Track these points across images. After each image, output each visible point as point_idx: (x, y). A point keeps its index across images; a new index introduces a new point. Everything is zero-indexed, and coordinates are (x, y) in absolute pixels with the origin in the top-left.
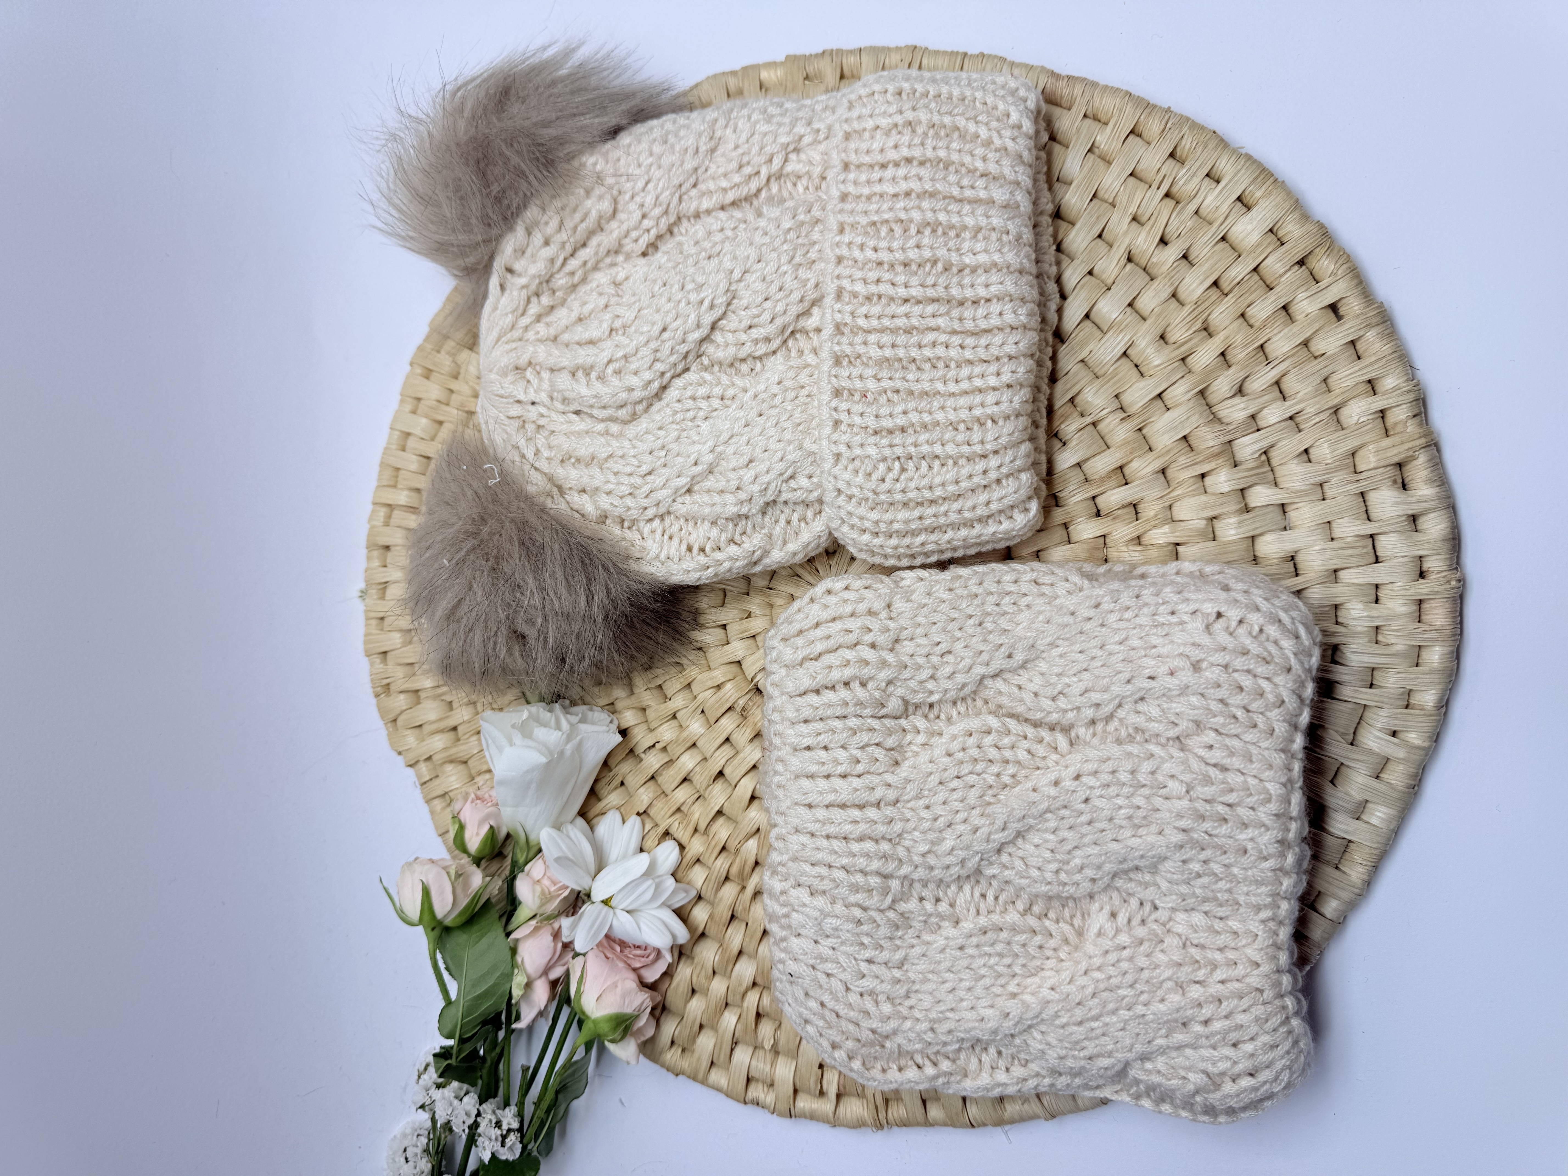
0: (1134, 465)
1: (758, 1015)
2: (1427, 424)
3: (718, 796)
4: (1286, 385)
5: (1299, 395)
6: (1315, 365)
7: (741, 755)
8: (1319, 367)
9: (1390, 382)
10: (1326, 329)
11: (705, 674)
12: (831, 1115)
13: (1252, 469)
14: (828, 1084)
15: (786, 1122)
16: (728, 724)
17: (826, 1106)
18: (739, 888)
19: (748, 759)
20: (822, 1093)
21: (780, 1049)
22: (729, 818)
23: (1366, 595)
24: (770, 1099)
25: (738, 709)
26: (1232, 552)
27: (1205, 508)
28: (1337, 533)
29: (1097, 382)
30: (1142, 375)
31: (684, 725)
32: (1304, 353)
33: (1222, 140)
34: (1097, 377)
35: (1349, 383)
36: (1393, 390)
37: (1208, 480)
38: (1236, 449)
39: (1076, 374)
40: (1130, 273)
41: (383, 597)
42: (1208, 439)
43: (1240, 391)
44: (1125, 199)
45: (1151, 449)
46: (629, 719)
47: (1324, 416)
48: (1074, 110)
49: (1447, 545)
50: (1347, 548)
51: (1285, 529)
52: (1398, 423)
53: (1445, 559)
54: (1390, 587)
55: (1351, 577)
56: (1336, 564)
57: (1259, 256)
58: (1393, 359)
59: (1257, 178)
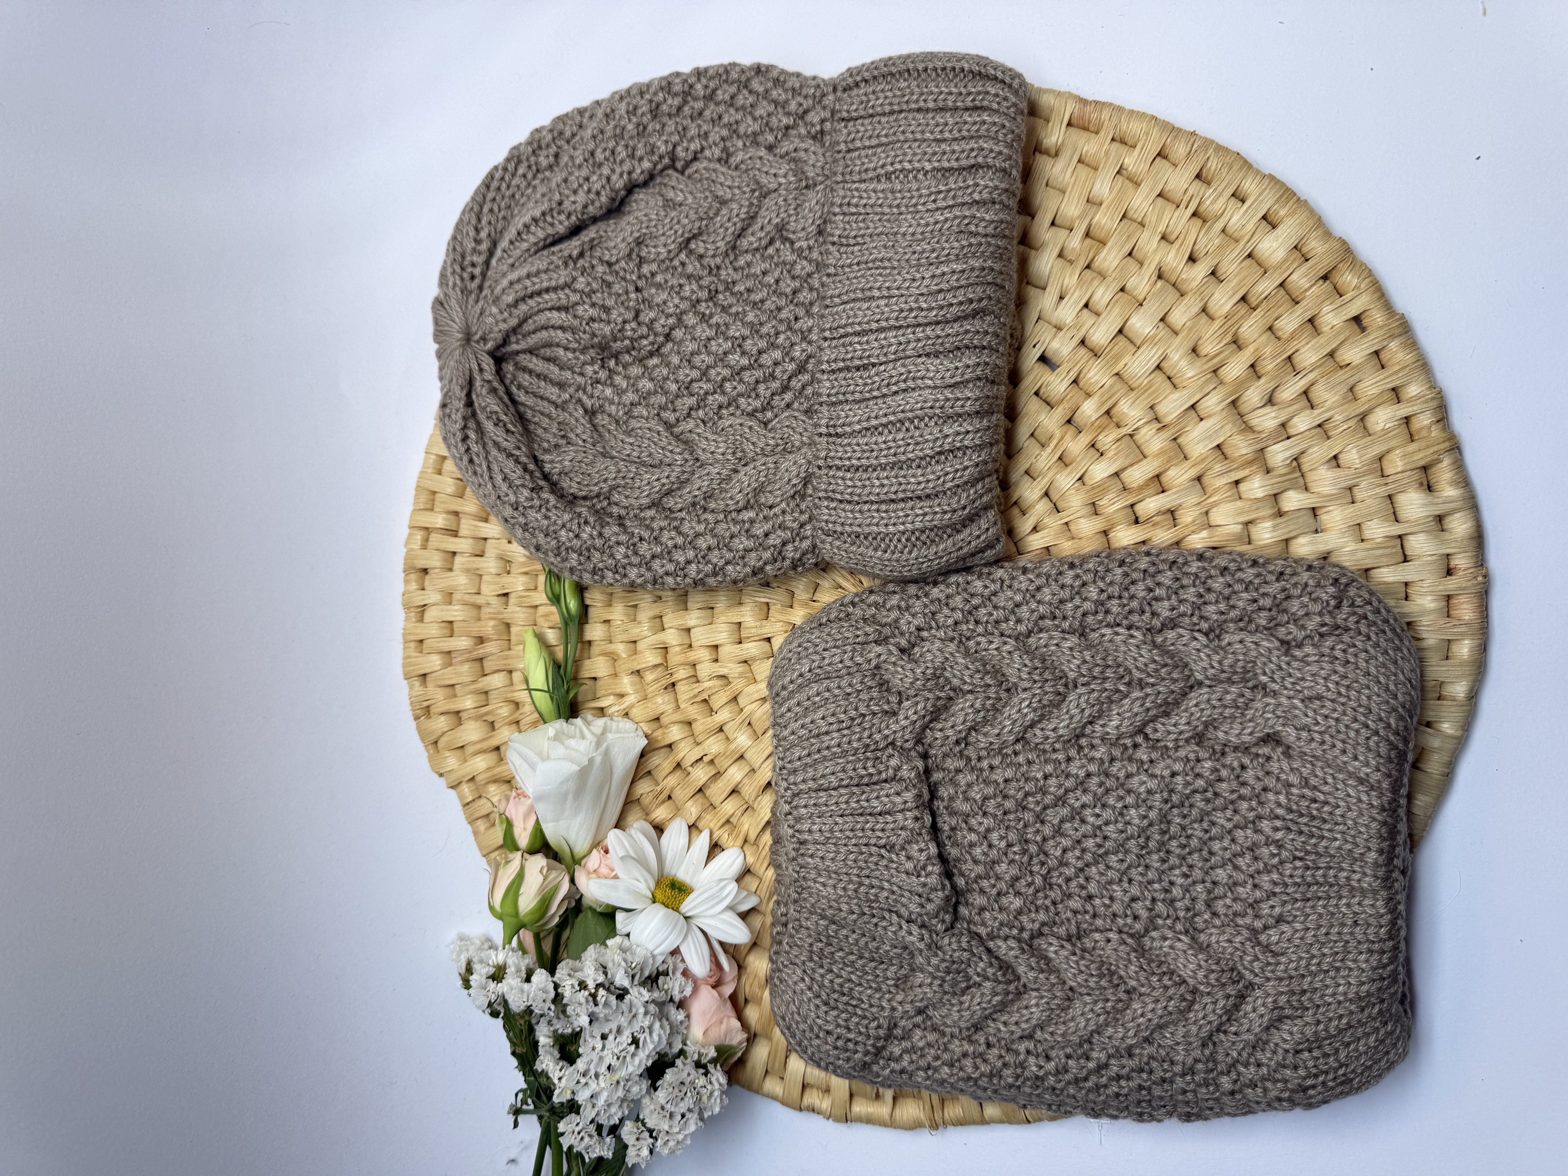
0: (1172, 473)
2: (1449, 428)
3: (767, 807)
4: (1314, 395)
5: (1328, 403)
6: (1341, 375)
8: (1347, 376)
9: (1413, 390)
10: (1351, 341)
11: (751, 687)
12: (887, 1117)
13: (1285, 475)
17: (883, 1110)
20: (878, 1096)
23: (1398, 593)
24: (825, 1104)
27: (1241, 513)
28: (1367, 534)
29: (1133, 394)
30: (1175, 386)
31: (731, 737)
32: (1330, 364)
33: (1246, 162)
34: (1132, 390)
35: (1375, 391)
36: (1417, 397)
37: (1243, 487)
38: (1268, 456)
39: (1111, 387)
40: (1161, 289)
41: (421, 620)
42: (1242, 447)
43: (1270, 401)
44: (1154, 219)
45: (1186, 458)
46: (675, 733)
47: (1351, 423)
48: (1102, 133)
49: (1474, 543)
50: (1378, 548)
51: (1317, 531)
52: (1422, 428)
53: (1470, 557)
54: (1420, 584)
55: (1382, 576)
56: (1367, 563)
57: (1285, 271)
58: (1415, 369)
59: (1281, 197)
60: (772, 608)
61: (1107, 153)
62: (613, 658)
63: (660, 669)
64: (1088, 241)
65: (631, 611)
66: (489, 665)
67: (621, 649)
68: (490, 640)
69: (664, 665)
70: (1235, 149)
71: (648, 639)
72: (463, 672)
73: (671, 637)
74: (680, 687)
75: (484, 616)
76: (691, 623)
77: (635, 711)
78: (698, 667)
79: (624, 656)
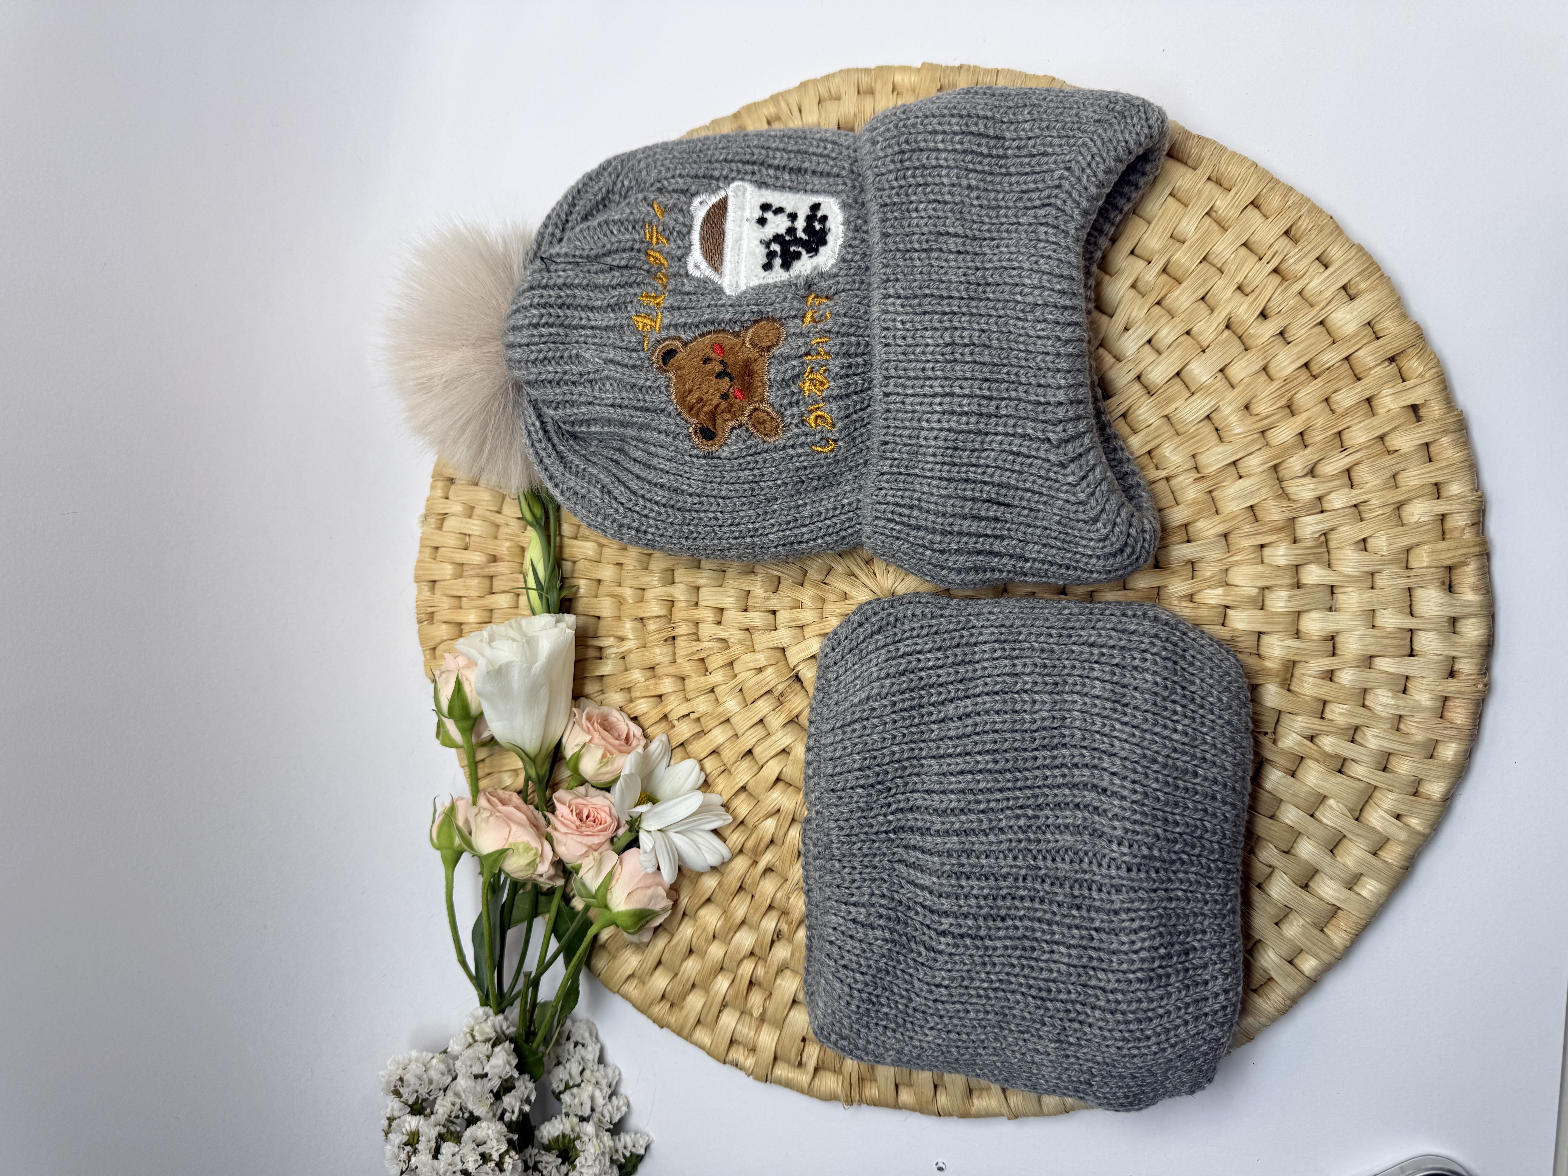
0: (1200, 524)
1: (751, 983)
2: (1483, 533)
3: (743, 774)
4: (1356, 474)
5: (1368, 485)
6: (1387, 460)
7: (773, 738)
8: (1392, 462)
9: (1455, 489)
10: (1404, 428)
11: (750, 655)
12: (806, 1086)
13: (1311, 548)
14: (809, 1057)
15: (761, 1086)
16: (764, 707)
17: (803, 1078)
18: (750, 862)
19: (779, 743)
20: (800, 1064)
21: (767, 1017)
22: (750, 795)
23: (1397, 685)
24: (749, 1062)
25: (776, 694)
26: (1278, 623)
27: (1261, 578)
28: (1380, 621)
29: (1177, 439)
30: (1221, 439)
31: (721, 700)
32: (1379, 447)
33: (1338, 227)
34: (1178, 435)
35: (1417, 482)
36: (1459, 497)
37: (1267, 551)
38: (1297, 526)
39: (1158, 428)
40: (1226, 340)
41: (440, 528)
42: (1274, 513)
43: (1312, 472)
44: (1233, 268)
45: (1217, 512)
46: (667, 685)
47: (1387, 510)
48: (1199, 171)
49: (1481, 651)
50: (1387, 638)
51: (1330, 609)
52: (1456, 528)
53: (1477, 664)
54: (1420, 680)
55: (1385, 664)
56: (1373, 650)
57: (1353, 346)
58: (1462, 468)
59: (1365, 270)
60: (783, 582)
61: (1199, 192)
62: (620, 601)
63: (663, 620)
64: (1164, 277)
65: (645, 558)
66: (498, 585)
67: (628, 593)
68: (502, 560)
69: (669, 617)
70: (1330, 213)
71: (657, 591)
72: (473, 586)
73: (680, 592)
74: (680, 642)
75: (501, 535)
76: (701, 582)
77: (632, 657)
78: (700, 625)
79: (630, 601)
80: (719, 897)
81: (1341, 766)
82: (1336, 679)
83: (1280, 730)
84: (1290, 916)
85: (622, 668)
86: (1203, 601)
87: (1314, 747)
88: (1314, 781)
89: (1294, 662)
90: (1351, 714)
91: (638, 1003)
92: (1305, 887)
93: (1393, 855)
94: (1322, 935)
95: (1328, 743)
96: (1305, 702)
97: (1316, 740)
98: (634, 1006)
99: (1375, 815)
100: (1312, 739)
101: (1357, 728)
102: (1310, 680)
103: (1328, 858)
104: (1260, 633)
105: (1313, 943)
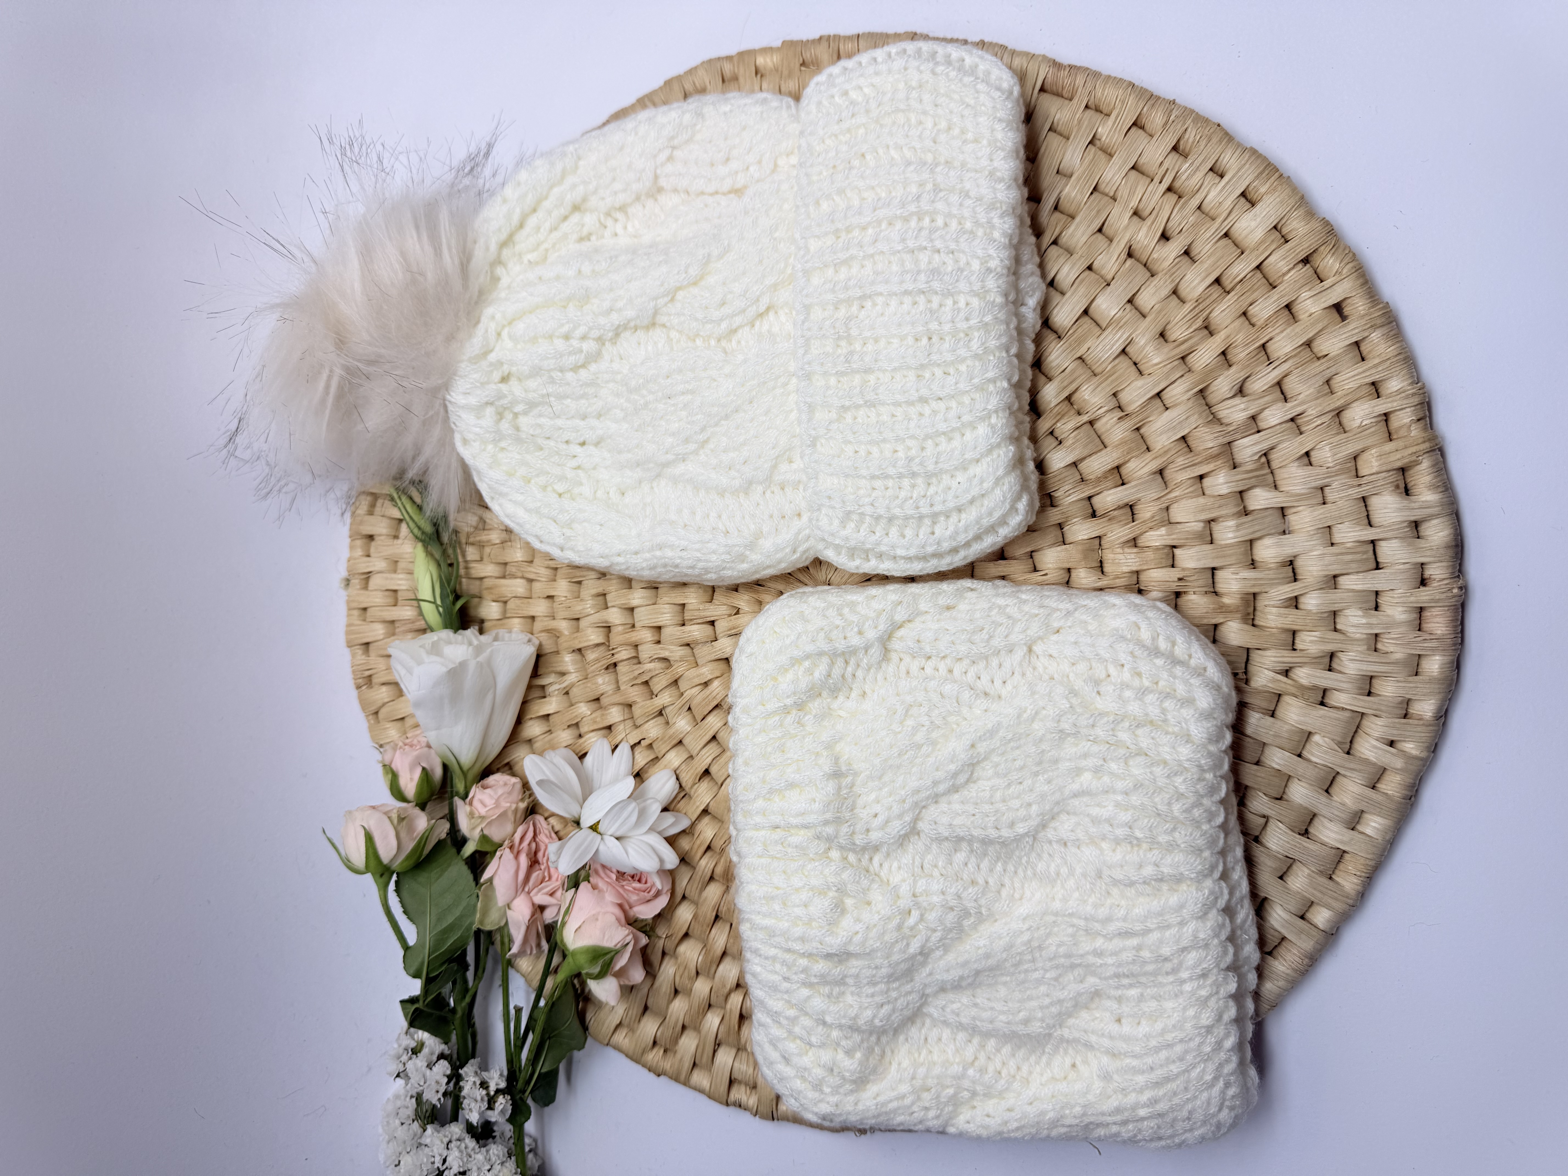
0: (1132, 465)
1: (742, 1017)
2: (1432, 428)
3: (704, 795)
4: (1288, 386)
5: (1301, 396)
6: (1317, 366)
8: (1322, 368)
9: (1394, 385)
10: (1330, 330)
11: (693, 671)
13: (1252, 471)
16: (714, 722)
22: (713, 817)
23: (1366, 602)
24: (753, 1101)
26: (1230, 556)
27: (1203, 510)
28: (1337, 538)
29: (1095, 380)
30: (1141, 373)
31: (671, 722)
32: (1306, 354)
33: (1227, 134)
34: (1095, 375)
35: (1353, 385)
36: (1399, 392)
38: (1235, 450)
39: (1073, 371)
40: (1130, 269)
41: (366, 587)
42: (1207, 440)
43: (1240, 392)
44: (1126, 193)
45: (1148, 449)
46: (615, 715)
47: (1325, 418)
48: (1075, 100)
49: (1450, 553)
50: (1347, 553)
51: (1284, 533)
52: (1402, 427)
53: (1448, 567)
54: (1390, 594)
55: (1350, 583)
56: (1335, 569)
57: (1262, 253)
58: (1398, 361)
59: (1261, 173)
60: (717, 590)
61: (1080, 121)
63: (602, 648)
64: (1057, 215)
67: (564, 626)
69: (606, 644)
70: (1217, 121)
71: (591, 617)
73: (615, 616)
74: (621, 668)
76: (635, 602)
77: (574, 692)
78: (640, 648)
79: (566, 633)
80: (696, 930)
81: (1322, 698)
82: (1301, 606)
83: (1251, 668)
84: (1294, 867)
85: (567, 704)
86: (1148, 544)
87: (1289, 681)
88: (1295, 718)
89: (1255, 595)
90: (1323, 640)
91: (631, 1053)
92: (1305, 833)
93: (1392, 785)
94: (1330, 883)
95: (1304, 675)
96: (1272, 634)
97: (1291, 674)
98: (627, 1056)
99: (1367, 745)
100: (1286, 673)
101: (1332, 655)
102: (1274, 610)
103: (1323, 798)
104: (1214, 569)
105: (1321, 892)
